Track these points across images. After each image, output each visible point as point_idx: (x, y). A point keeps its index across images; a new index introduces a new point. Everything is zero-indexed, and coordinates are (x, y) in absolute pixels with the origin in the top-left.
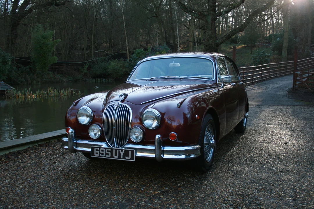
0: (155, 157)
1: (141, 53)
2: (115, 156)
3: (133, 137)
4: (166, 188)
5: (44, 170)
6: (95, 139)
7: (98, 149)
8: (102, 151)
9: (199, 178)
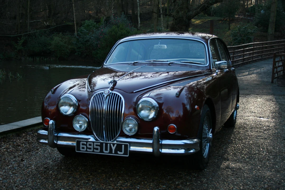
0: (152, 151)
1: (91, 25)
2: (105, 150)
3: (126, 130)
4: (164, 186)
5: (13, 168)
6: (81, 132)
7: (85, 143)
8: (90, 145)
9: (196, 176)
